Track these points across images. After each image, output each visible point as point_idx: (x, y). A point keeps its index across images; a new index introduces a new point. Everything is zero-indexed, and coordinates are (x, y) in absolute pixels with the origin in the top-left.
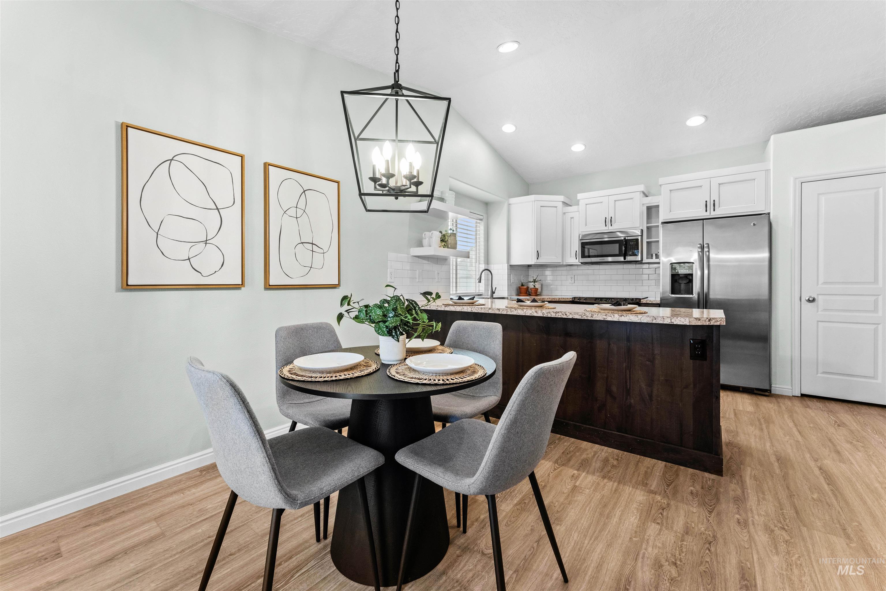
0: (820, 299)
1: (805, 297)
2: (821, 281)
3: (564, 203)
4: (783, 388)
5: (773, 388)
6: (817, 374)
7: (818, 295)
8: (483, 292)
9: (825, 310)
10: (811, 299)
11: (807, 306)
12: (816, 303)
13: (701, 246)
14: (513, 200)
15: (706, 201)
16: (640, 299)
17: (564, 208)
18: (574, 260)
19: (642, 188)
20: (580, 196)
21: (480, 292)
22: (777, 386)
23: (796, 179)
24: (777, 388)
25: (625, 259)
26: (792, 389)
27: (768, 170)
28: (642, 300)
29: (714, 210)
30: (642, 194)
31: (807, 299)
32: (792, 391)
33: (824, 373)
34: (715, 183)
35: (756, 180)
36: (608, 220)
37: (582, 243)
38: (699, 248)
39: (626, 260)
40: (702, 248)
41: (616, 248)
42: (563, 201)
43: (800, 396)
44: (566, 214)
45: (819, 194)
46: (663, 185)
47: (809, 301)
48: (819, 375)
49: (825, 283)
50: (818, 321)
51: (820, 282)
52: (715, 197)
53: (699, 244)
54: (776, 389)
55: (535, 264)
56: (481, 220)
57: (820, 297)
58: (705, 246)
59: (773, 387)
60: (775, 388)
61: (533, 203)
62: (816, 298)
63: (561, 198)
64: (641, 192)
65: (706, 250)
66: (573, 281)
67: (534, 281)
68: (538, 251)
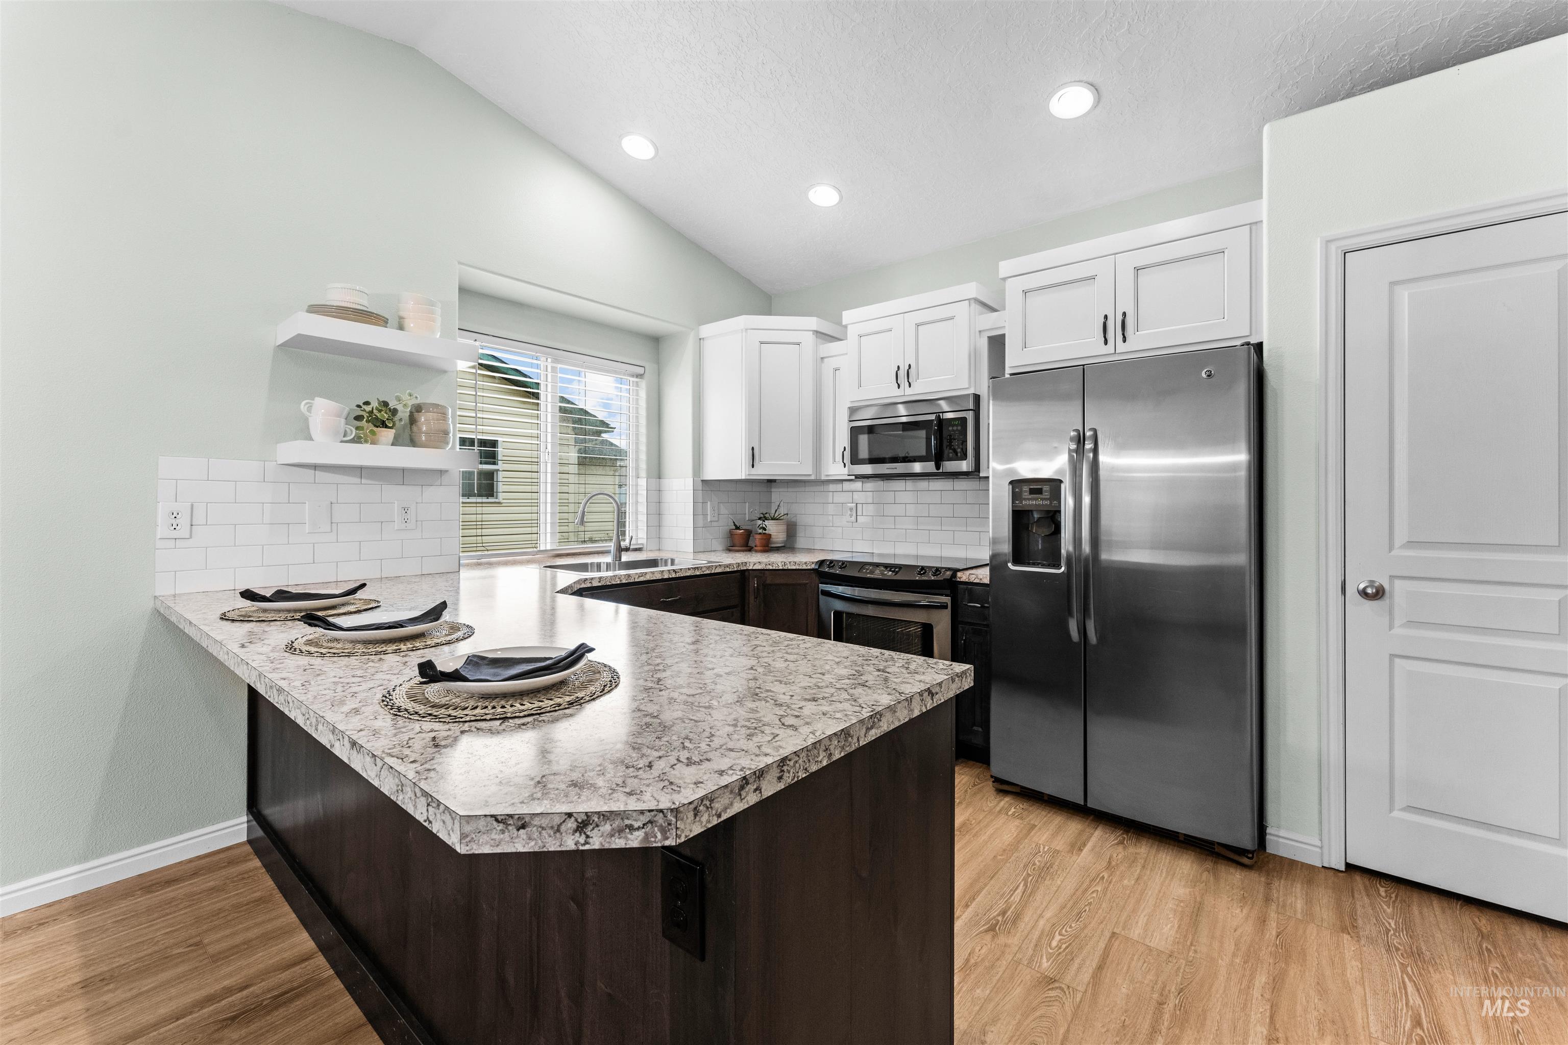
0: (1400, 591)
1: (1357, 582)
2: (1399, 540)
3: (817, 333)
4: (1297, 841)
5: (1272, 838)
6: (1391, 811)
7: (1392, 577)
8: (644, 541)
9: (1411, 623)
10: (1369, 591)
11: (1361, 610)
12: (1388, 601)
13: (1080, 434)
14: (707, 330)
15: (1106, 317)
16: (955, 571)
17: (821, 346)
18: (836, 469)
19: (971, 290)
20: (848, 316)
21: (639, 542)
22: (1282, 833)
23: (1328, 241)
24: (1281, 840)
25: (938, 467)
26: (1321, 848)
27: (1256, 223)
28: (959, 574)
29: (1124, 340)
30: (976, 308)
31: (1362, 586)
32: (1322, 854)
33: (1410, 808)
34: (1127, 264)
35: (1226, 252)
36: (903, 374)
37: (853, 429)
38: (1072, 439)
39: (941, 471)
40: (1080, 440)
41: (918, 442)
42: (815, 329)
43: (1343, 868)
44: (825, 360)
45: (1393, 284)
46: (1009, 279)
47: (1364, 593)
48: (1396, 814)
49: (1410, 544)
50: (1393, 656)
51: (1398, 542)
52: (1126, 304)
53: (1074, 430)
54: (1277, 842)
55: (748, 478)
56: (640, 376)
57: (1398, 583)
58: (1089, 434)
59: (1270, 834)
60: (1275, 838)
61: (744, 334)
62: (1386, 586)
63: (812, 322)
64: (972, 301)
65: (1089, 446)
66: (853, 518)
67: (762, 516)
68: (753, 448)
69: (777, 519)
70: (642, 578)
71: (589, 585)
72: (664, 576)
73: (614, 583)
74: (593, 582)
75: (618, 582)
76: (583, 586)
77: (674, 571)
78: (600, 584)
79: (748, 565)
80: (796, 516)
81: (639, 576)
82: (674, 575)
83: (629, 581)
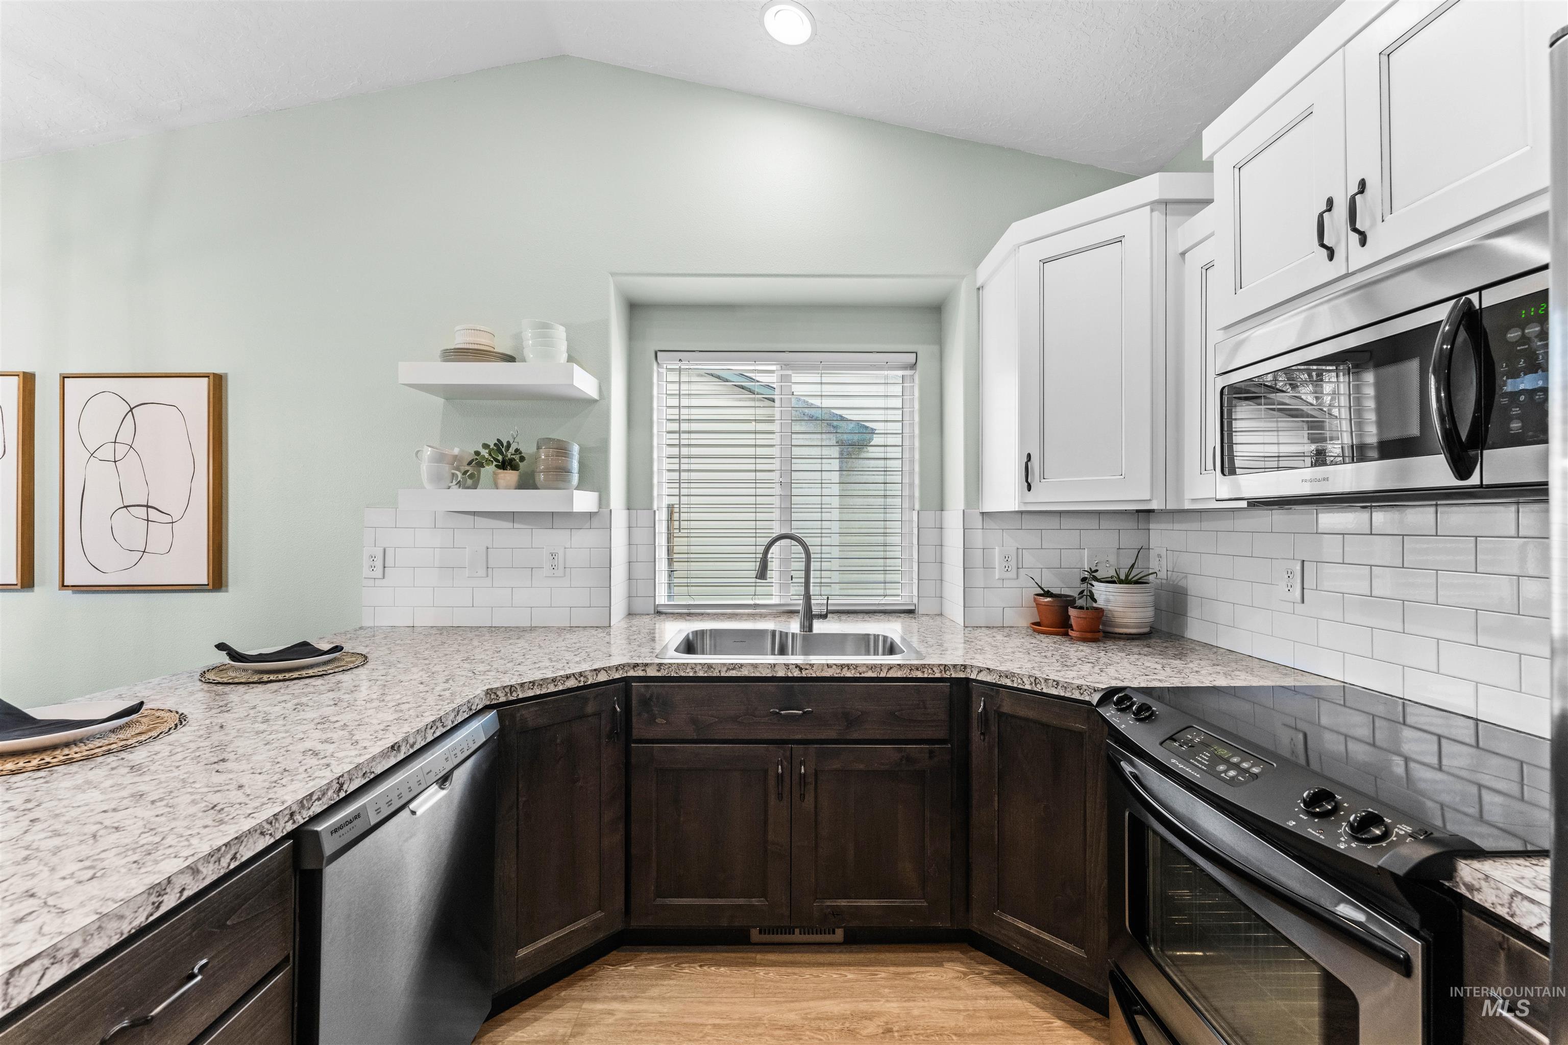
55: (1022, 508)
56: (910, 368)
67: (1086, 575)
68: (1029, 456)
69: (1137, 582)
70: (734, 672)
71: (641, 674)
72: (776, 672)
73: (683, 674)
74: (648, 670)
75: (691, 674)
76: (632, 673)
77: (797, 666)
78: (659, 674)
79: (968, 670)
80: (1186, 577)
81: (728, 669)
82: (796, 673)
83: (710, 674)
